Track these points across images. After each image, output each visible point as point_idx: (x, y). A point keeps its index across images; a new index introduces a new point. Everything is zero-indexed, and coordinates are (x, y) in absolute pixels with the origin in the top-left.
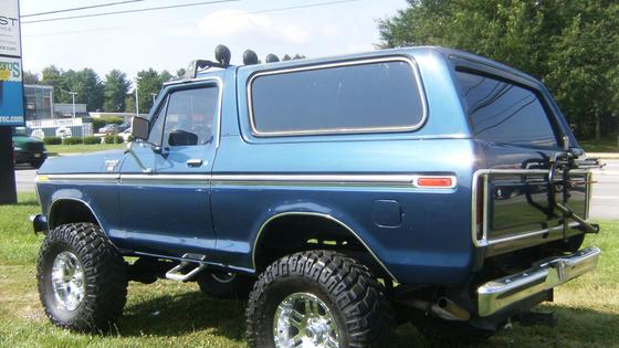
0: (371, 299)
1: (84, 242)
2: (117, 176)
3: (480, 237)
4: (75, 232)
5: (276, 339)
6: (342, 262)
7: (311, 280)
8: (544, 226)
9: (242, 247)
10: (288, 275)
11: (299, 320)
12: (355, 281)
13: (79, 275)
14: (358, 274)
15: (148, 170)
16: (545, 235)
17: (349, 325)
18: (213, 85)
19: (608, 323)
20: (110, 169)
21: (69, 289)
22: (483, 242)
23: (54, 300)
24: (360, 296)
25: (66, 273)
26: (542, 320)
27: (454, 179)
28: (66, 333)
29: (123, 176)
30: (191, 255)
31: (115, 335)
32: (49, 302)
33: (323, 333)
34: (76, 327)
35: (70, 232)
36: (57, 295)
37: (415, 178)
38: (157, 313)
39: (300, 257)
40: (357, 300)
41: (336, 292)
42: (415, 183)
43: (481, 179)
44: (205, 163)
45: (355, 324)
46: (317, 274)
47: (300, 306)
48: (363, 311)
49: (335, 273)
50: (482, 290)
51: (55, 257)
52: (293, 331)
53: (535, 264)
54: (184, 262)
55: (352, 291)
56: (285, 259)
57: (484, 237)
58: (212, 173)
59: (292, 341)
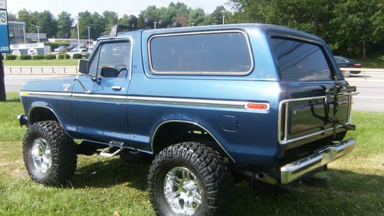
0: (220, 172)
1: (51, 133)
2: (70, 94)
3: (282, 139)
4: (45, 127)
5: (165, 193)
6: (204, 149)
7: (185, 160)
8: (322, 129)
9: (145, 139)
10: (172, 157)
11: (178, 182)
12: (211, 161)
13: (48, 152)
14: (213, 157)
15: (89, 92)
16: (323, 134)
17: (207, 187)
18: (127, 41)
19: (360, 180)
20: (66, 90)
21: (42, 160)
22: (285, 142)
23: (34, 166)
24: (214, 170)
25: (41, 150)
27: (268, 105)
29: (74, 95)
30: (115, 142)
31: (70, 187)
32: (31, 168)
33: (192, 190)
34: (47, 182)
35: (42, 126)
36: (35, 164)
37: (246, 104)
38: (94, 173)
39: (179, 147)
40: (212, 172)
41: (200, 167)
42: (246, 107)
43: (284, 105)
44: (123, 89)
45: (211, 186)
46: (189, 157)
47: (179, 175)
48: (215, 180)
49: (199, 156)
50: (283, 169)
51: (33, 142)
52: (175, 189)
53: (315, 151)
54: (111, 146)
55: (209, 167)
56: (170, 148)
57: (285, 139)
58: (127, 95)
59: (175, 194)
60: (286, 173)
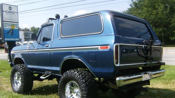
0: (89, 83)
1: (21, 69)
2: (29, 50)
3: (117, 63)
4: (19, 66)
5: (66, 94)
6: (83, 72)
7: (73, 77)
9: (58, 69)
10: (68, 76)
11: (72, 89)
12: (85, 77)
13: (20, 78)
14: (87, 75)
15: (36, 48)
17: (82, 90)
18: (52, 25)
20: (28, 49)
21: (18, 82)
22: (118, 65)
23: (14, 85)
24: (86, 81)
25: (18, 78)
26: (143, 90)
27: (109, 46)
28: (16, 94)
29: (30, 50)
30: (48, 72)
32: (13, 86)
33: (78, 93)
34: (19, 92)
36: (15, 84)
37: (99, 47)
38: (44, 90)
39: (71, 71)
40: (85, 82)
41: (79, 80)
42: (99, 48)
43: (117, 47)
44: (49, 46)
45: (84, 89)
46: (75, 75)
47: (72, 85)
48: (86, 86)
49: (79, 75)
50: (117, 79)
51: (14, 73)
52: (71, 92)
54: (46, 74)
55: (83, 80)
56: (67, 71)
57: (119, 63)
58: (51, 48)
59: (70, 95)
60: (119, 81)
